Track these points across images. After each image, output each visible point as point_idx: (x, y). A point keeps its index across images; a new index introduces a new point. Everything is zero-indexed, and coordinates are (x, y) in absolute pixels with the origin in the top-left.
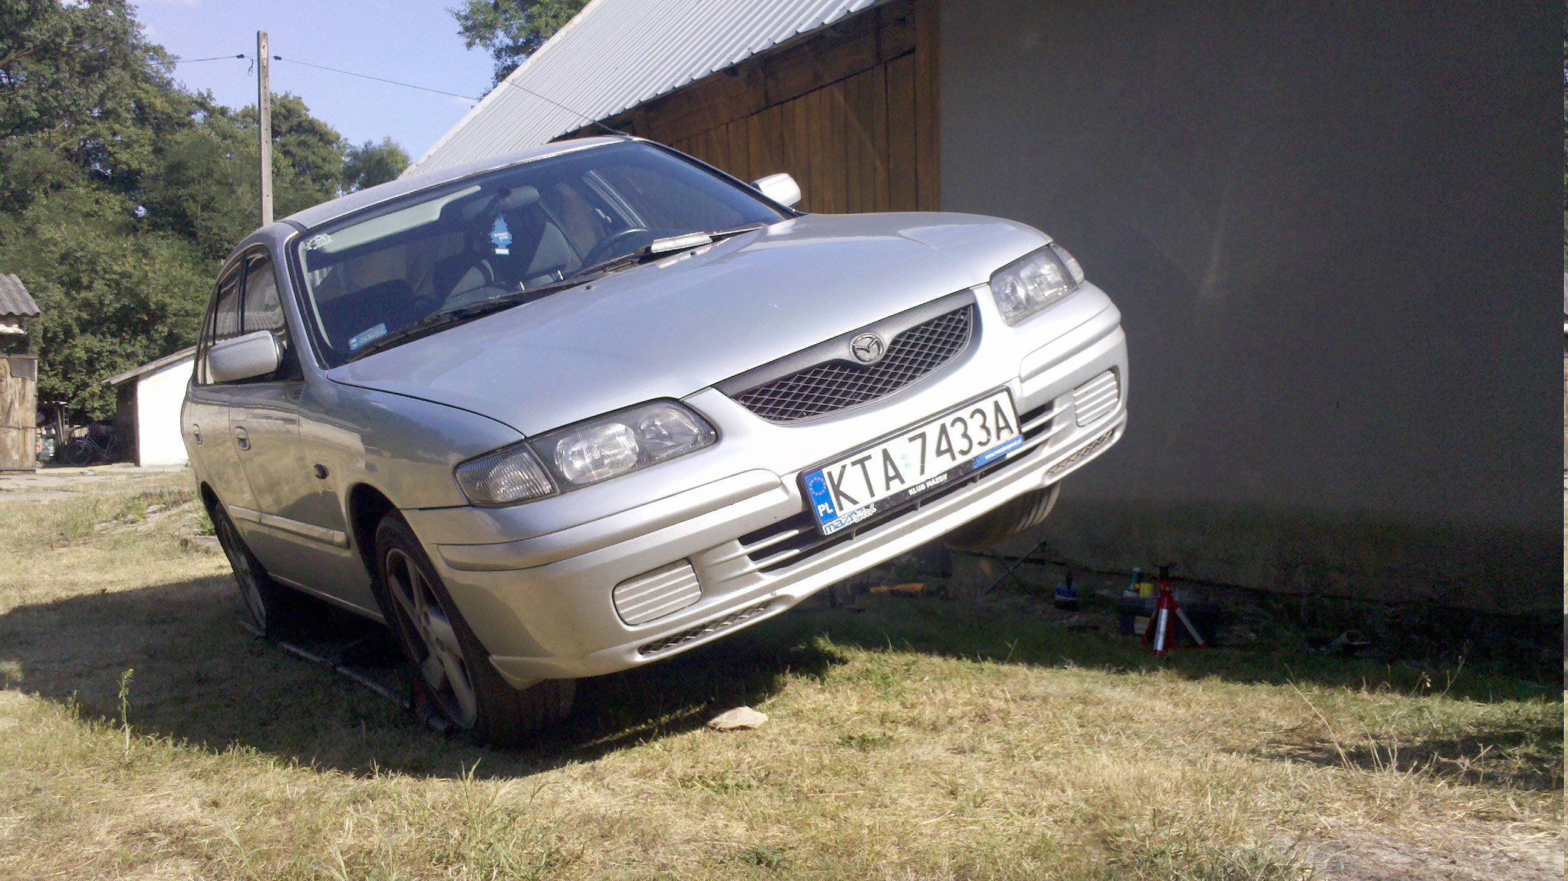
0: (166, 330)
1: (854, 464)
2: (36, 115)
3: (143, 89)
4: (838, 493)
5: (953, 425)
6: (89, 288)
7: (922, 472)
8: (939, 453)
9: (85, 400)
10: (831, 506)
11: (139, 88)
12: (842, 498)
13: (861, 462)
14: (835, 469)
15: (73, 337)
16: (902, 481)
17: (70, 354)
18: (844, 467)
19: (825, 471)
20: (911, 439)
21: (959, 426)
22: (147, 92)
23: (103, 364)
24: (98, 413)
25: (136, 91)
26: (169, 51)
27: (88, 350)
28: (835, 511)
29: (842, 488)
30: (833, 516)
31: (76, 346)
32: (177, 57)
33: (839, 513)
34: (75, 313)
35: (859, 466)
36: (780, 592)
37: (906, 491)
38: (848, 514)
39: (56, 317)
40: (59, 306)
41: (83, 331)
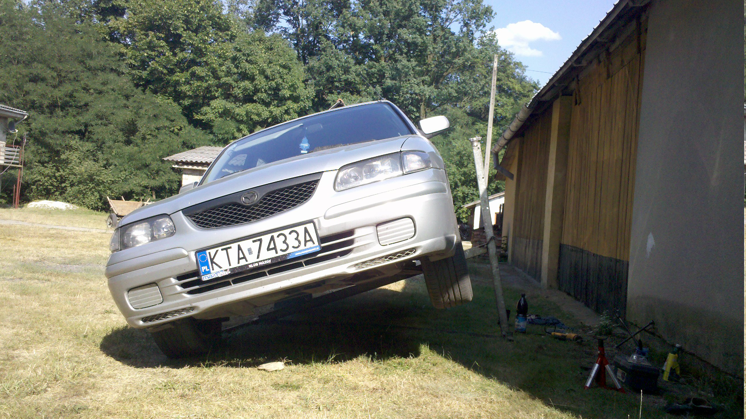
0: (495, 185)
1: (222, 250)
2: (456, 95)
3: (511, 82)
4: (212, 262)
5: (278, 236)
6: (466, 166)
7: (258, 257)
8: (269, 249)
9: (460, 214)
10: (208, 268)
11: (509, 81)
12: (214, 264)
13: (226, 249)
14: (213, 251)
15: (458, 187)
16: (247, 261)
17: (457, 194)
18: (217, 251)
19: (208, 252)
20: (254, 241)
21: (282, 238)
22: (512, 83)
23: (469, 199)
24: (465, 220)
25: (508, 82)
26: (524, 64)
27: (463, 193)
28: (210, 271)
29: (214, 260)
30: (209, 272)
31: (458, 191)
32: (527, 67)
33: (212, 271)
34: (459, 177)
35: (225, 251)
36: (194, 305)
37: (247, 265)
38: (216, 273)
39: (452, 179)
40: (454, 174)
41: (462, 185)
